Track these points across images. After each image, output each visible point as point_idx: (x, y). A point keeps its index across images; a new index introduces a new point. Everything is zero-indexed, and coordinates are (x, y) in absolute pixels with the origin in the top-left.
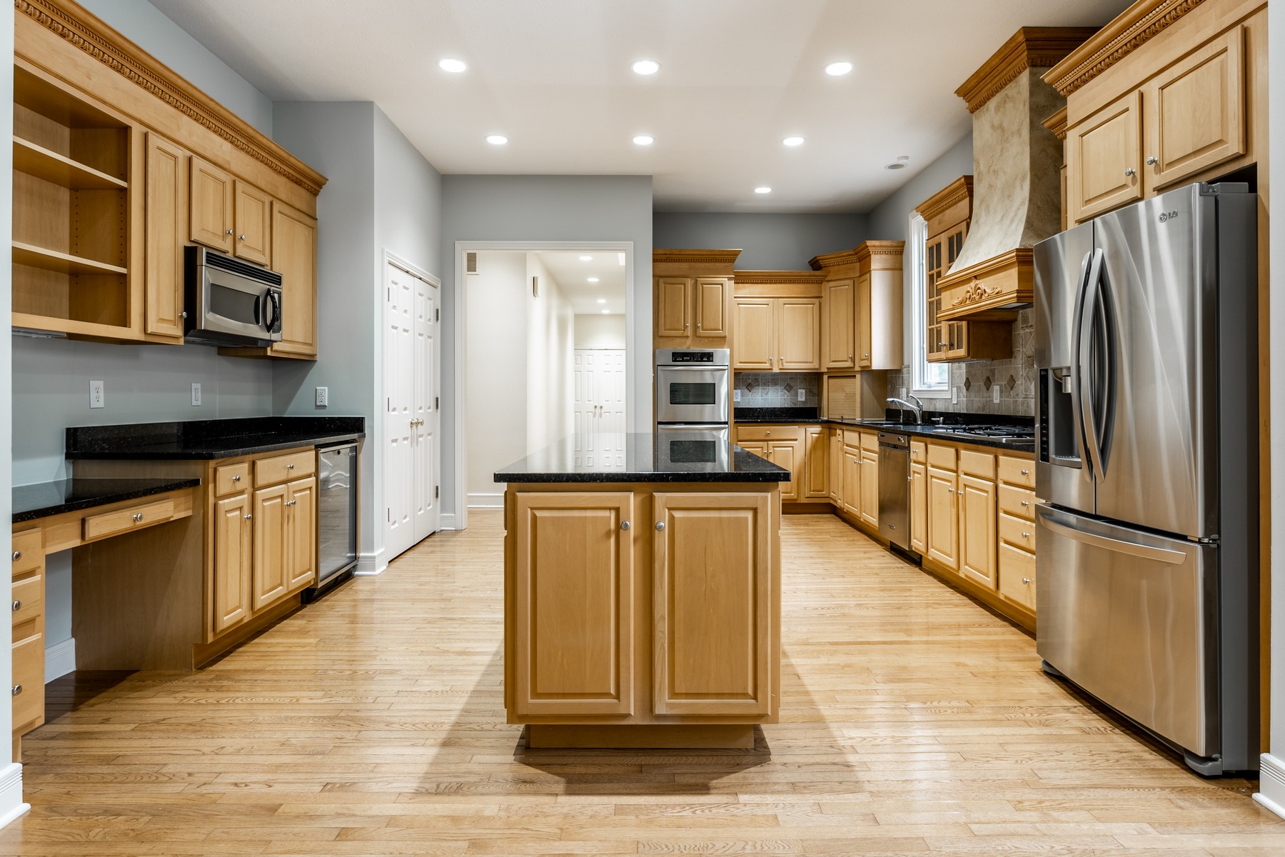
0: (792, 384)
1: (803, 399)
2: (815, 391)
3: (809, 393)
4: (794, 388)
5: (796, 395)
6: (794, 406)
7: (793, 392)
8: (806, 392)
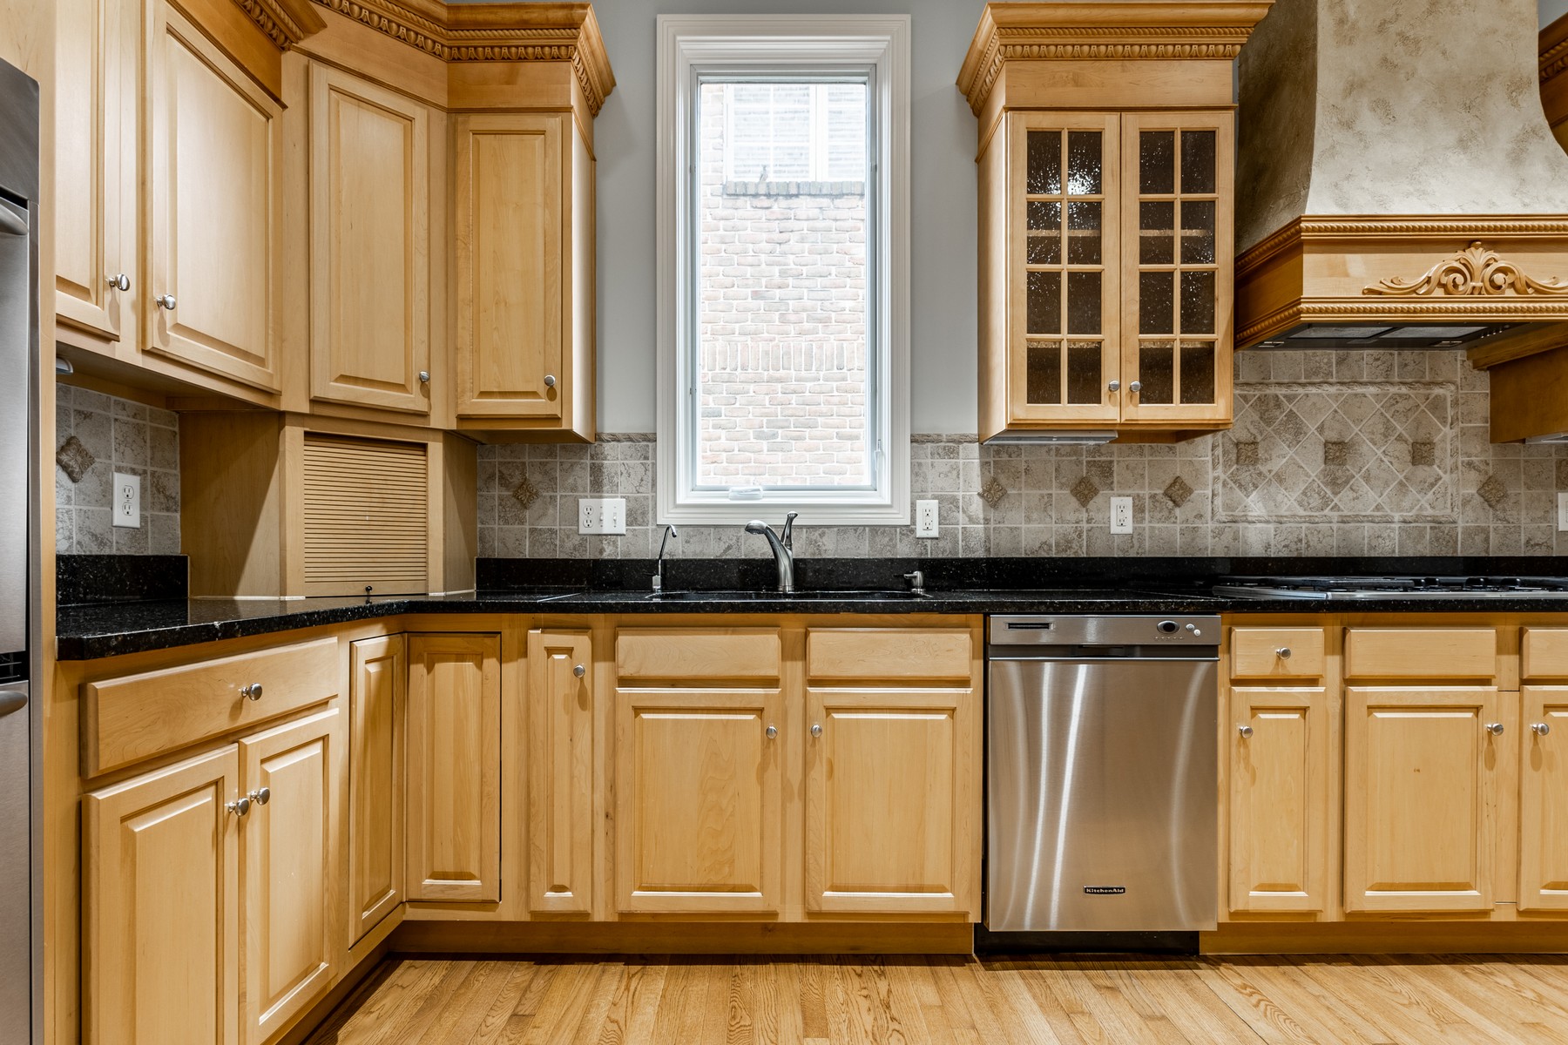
0: (87, 443)
1: (134, 521)
2: (175, 487)
3: (153, 492)
4: (99, 463)
5: (106, 496)
6: (95, 550)
7: (89, 481)
8: (143, 488)
